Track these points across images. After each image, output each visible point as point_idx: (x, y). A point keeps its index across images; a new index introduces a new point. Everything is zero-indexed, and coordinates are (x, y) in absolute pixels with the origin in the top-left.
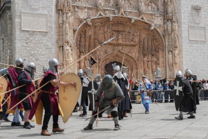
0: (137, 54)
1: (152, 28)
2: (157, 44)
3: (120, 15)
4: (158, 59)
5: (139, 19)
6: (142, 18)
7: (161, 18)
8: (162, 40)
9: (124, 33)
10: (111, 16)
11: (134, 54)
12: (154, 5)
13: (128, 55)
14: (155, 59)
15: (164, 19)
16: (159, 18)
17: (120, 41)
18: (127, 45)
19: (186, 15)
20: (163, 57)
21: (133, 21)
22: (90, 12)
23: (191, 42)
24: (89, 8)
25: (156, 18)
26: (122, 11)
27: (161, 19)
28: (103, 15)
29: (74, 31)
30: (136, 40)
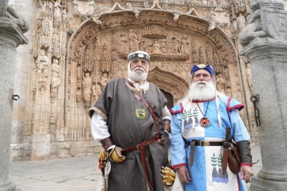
1: (212, 27)
2: (222, 54)
3: (152, 8)
4: (228, 79)
5: (188, 14)
6: (193, 14)
7: (225, 13)
8: (232, 48)
9: (163, 40)
10: (136, 9)
11: (184, 73)
13: (173, 75)
14: (222, 79)
15: (231, 16)
17: (157, 51)
20: (237, 76)
21: (176, 17)
24: (98, 1)
25: (217, 14)
26: (157, 2)
27: (226, 16)
28: (123, 9)
29: (69, 34)
30: (186, 50)
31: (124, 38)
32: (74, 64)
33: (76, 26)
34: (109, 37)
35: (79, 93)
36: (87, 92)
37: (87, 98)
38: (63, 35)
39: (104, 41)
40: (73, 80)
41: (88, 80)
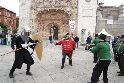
0: (61, 23)
1: (65, 12)
3: (52, 8)
5: (60, 9)
6: (61, 9)
9: (55, 15)
10: (48, 9)
11: (60, 23)
12: (69, 3)
16: (70, 8)
17: (53, 18)
18: (56, 20)
19: (82, 4)
21: (57, 10)
22: (42, 8)
23: (83, 17)
24: (42, 7)
25: (68, 8)
26: (53, 6)
28: (46, 9)
29: (36, 16)
30: (60, 18)
31: (47, 15)
32: (37, 22)
33: (37, 13)
34: (45, 15)
35: (38, 27)
36: (40, 27)
37: (40, 28)
38: (35, 16)
39: (43, 16)
40: (37, 25)
41: (40, 25)
